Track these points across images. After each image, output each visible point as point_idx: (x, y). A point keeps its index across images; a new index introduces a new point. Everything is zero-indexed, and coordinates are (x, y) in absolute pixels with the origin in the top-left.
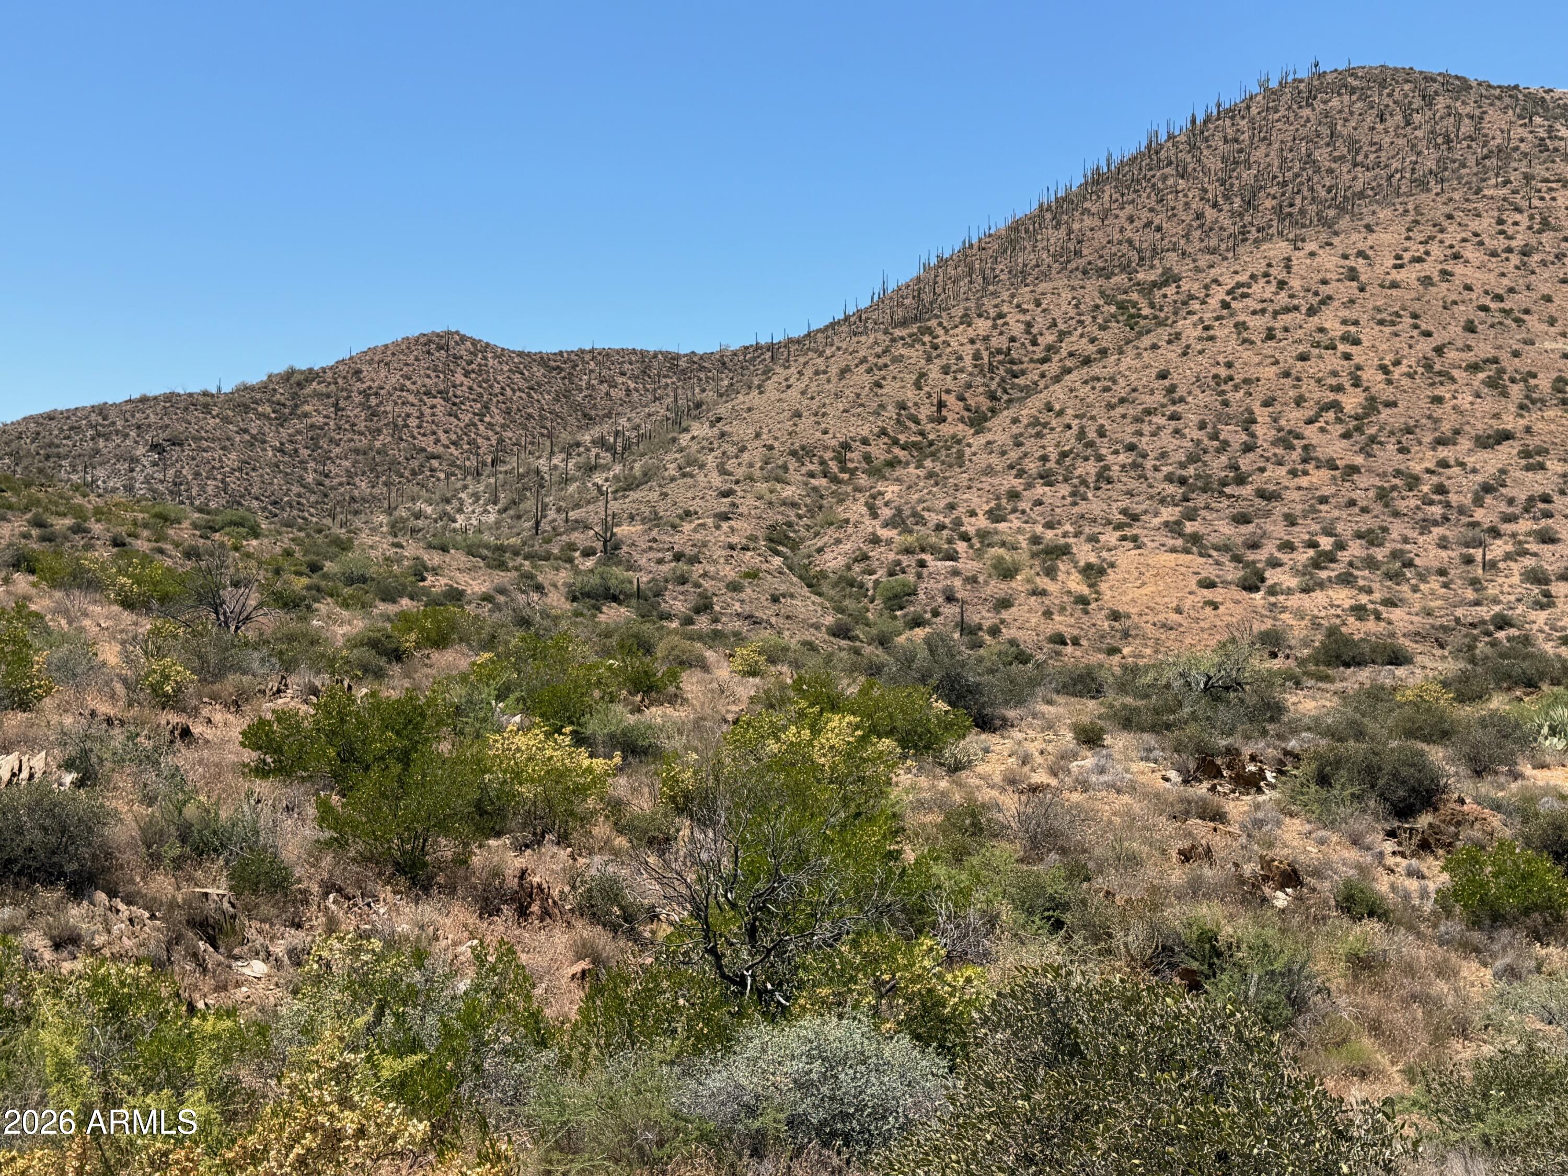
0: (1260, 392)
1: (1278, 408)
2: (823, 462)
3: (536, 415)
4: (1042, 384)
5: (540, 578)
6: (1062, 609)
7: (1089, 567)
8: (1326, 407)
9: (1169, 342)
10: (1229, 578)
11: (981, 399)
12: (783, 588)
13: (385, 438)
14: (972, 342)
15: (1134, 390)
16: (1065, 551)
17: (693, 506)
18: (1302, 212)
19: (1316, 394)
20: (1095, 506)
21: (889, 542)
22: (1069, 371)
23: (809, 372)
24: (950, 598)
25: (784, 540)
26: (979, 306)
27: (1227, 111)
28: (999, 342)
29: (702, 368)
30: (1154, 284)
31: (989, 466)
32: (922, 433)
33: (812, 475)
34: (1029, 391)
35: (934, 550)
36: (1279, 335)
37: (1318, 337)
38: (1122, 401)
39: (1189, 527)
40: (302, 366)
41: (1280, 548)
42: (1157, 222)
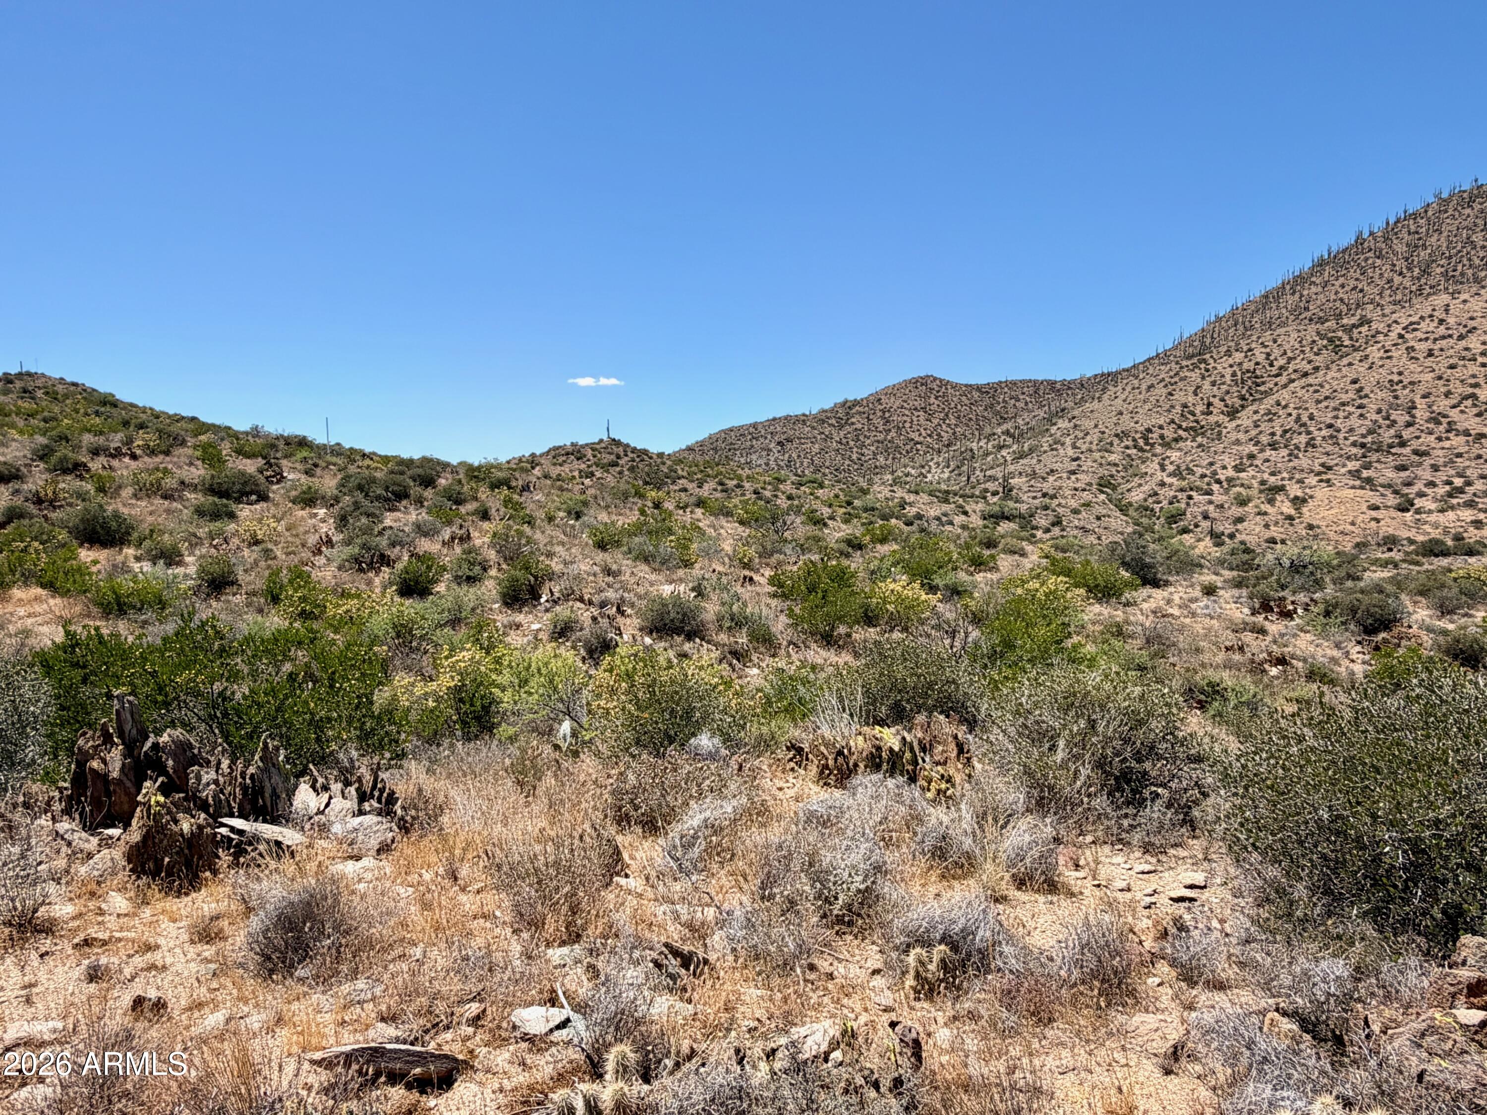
0: (1421, 389)
1: (1432, 398)
2: (1134, 440)
3: (974, 418)
4: (1275, 389)
5: (967, 508)
6: (1276, 523)
7: (1296, 498)
8: (1466, 398)
9: (1361, 361)
10: (1389, 504)
11: (1236, 400)
12: (1104, 512)
13: (893, 434)
14: (1231, 366)
15: (1335, 391)
16: (1281, 489)
17: (1055, 466)
18: (1462, 274)
19: (1460, 390)
20: (1304, 462)
21: (1171, 485)
22: (1293, 381)
23: (1129, 388)
24: (1206, 517)
25: (1109, 485)
26: (1237, 344)
27: (1410, 215)
28: (1251, 366)
29: (1069, 388)
30: (1354, 326)
31: (1237, 440)
32: (1197, 422)
33: (1127, 447)
34: (1267, 394)
35: (1198, 489)
36: (1436, 353)
37: (1464, 353)
38: (1326, 398)
39: (1365, 474)
40: (851, 398)
41: (1426, 485)
42: (1360, 286)
